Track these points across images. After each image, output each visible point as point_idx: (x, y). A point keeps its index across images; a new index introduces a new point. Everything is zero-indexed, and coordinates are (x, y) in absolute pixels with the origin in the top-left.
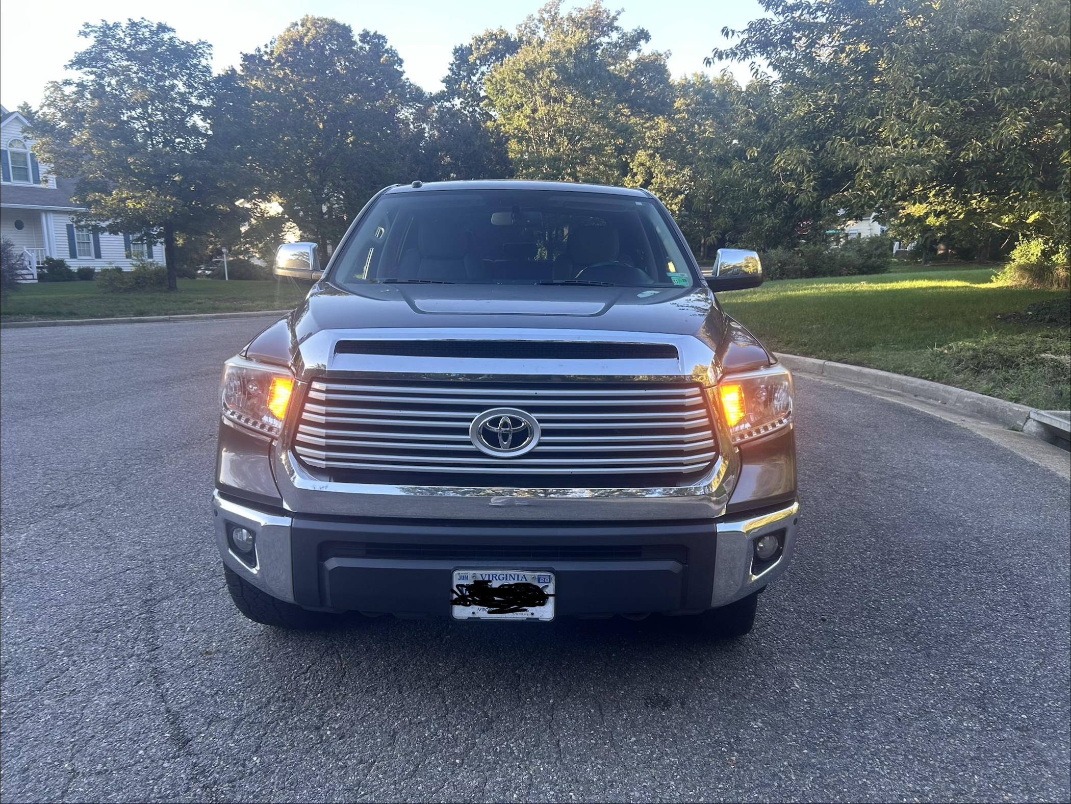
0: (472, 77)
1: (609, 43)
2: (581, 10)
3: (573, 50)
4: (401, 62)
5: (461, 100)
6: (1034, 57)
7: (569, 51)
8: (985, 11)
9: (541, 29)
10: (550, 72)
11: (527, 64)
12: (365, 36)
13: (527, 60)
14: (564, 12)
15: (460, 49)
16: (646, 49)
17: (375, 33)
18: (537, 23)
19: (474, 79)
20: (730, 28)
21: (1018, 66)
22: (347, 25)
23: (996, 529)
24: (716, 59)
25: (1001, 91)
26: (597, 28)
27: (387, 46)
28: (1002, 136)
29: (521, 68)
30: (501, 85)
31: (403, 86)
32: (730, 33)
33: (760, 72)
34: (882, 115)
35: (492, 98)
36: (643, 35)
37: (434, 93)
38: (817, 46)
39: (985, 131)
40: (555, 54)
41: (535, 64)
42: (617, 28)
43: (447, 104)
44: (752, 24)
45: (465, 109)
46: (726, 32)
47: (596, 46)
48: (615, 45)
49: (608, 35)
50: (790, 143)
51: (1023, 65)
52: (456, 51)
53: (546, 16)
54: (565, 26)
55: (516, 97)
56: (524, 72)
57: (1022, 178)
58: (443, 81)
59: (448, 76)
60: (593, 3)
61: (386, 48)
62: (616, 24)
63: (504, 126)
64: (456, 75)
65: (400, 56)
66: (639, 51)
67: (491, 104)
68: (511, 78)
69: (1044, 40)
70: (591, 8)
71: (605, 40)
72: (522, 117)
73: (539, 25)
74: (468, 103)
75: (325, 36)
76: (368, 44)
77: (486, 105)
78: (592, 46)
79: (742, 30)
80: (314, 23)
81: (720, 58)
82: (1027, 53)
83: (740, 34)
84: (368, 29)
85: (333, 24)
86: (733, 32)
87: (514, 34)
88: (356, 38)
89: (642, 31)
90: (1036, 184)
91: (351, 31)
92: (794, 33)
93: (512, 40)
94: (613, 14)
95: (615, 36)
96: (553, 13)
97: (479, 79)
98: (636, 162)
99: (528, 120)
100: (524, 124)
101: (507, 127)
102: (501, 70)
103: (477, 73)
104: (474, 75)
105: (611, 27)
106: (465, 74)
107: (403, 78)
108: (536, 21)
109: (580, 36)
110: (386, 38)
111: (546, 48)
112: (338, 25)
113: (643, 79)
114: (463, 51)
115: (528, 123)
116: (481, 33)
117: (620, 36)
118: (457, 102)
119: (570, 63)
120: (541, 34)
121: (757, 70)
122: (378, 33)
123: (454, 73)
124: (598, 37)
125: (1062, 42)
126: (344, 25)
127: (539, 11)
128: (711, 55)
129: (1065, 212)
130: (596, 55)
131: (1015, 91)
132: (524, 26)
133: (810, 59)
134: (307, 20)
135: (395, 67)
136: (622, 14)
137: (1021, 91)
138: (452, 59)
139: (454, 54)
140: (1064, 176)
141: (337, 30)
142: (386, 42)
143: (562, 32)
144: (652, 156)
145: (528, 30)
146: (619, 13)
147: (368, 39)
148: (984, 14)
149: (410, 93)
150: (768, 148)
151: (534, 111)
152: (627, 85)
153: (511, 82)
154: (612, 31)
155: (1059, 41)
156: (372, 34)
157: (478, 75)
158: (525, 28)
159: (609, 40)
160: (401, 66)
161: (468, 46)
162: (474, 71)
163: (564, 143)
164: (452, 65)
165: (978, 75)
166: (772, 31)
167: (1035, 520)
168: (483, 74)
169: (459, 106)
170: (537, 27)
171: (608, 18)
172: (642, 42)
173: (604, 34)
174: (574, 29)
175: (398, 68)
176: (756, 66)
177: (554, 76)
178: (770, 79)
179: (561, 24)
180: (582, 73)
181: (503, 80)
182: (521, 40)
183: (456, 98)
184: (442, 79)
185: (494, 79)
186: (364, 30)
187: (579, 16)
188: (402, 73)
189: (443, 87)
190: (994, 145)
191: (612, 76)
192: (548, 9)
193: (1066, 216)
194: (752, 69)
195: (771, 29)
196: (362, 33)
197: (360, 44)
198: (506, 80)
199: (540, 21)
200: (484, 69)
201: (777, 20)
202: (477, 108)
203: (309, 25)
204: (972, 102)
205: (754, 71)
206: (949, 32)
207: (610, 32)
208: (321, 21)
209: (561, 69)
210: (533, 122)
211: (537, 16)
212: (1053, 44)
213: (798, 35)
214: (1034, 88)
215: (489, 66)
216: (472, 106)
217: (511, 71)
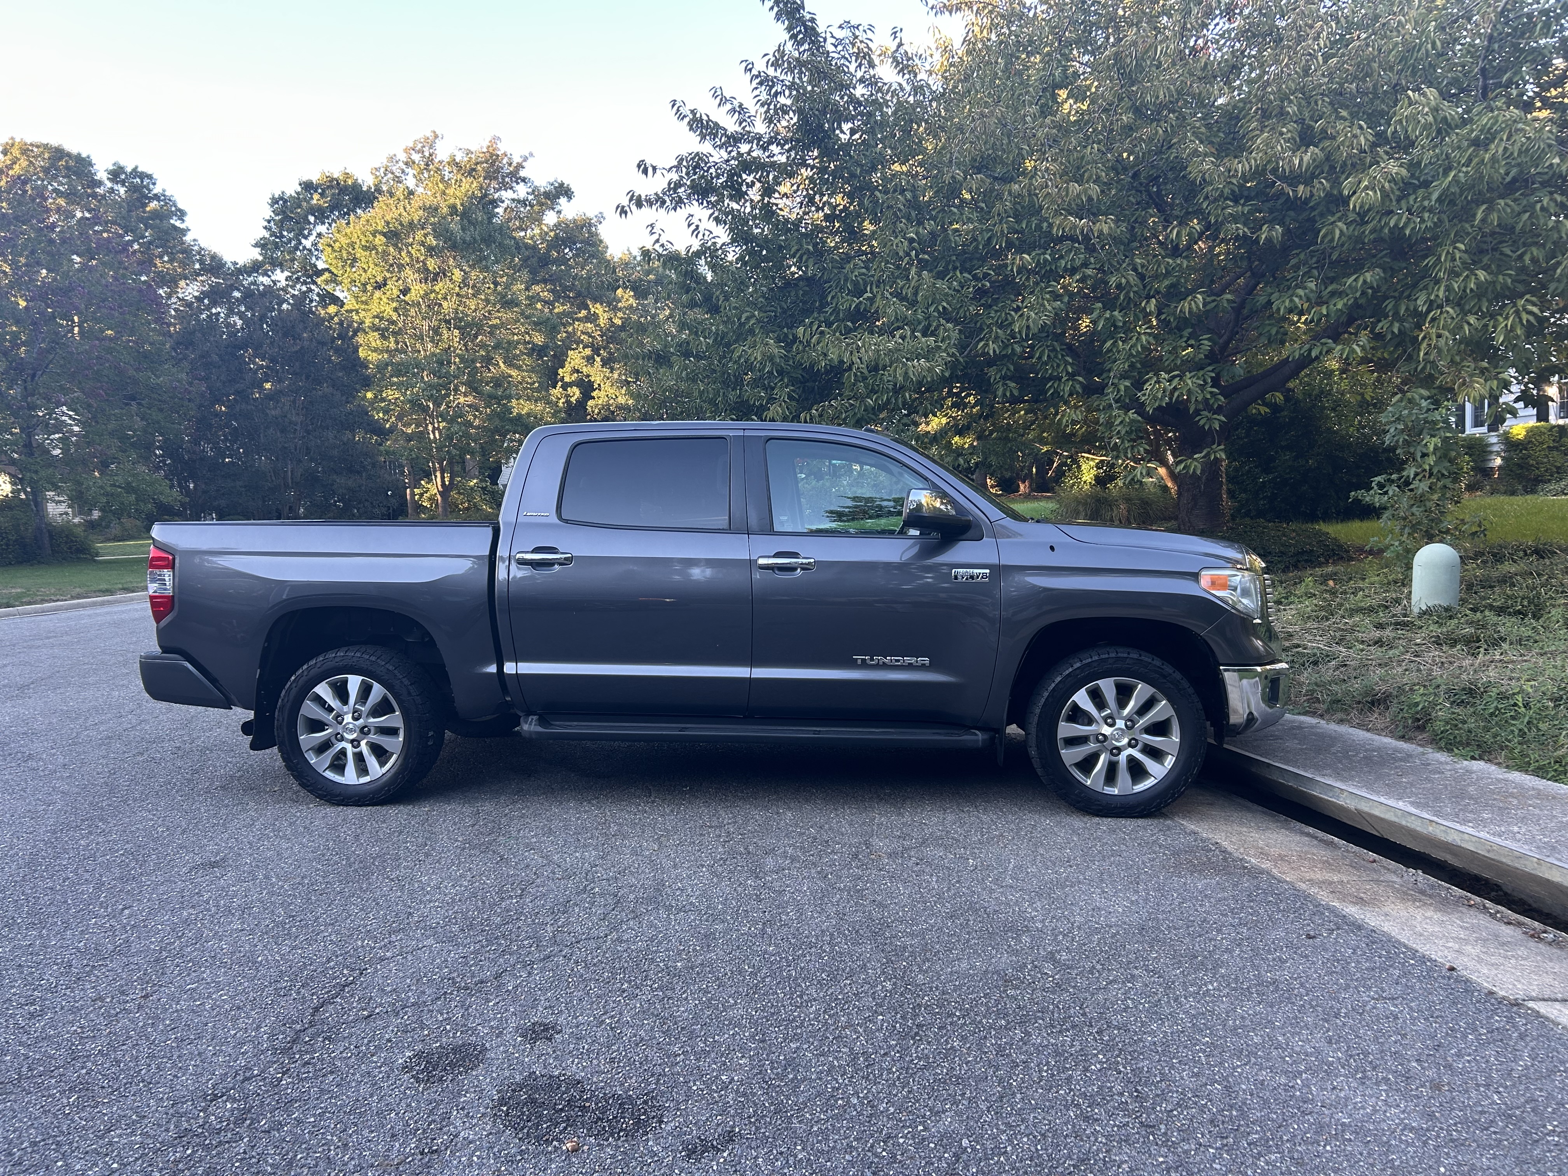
0: (303, 241)
1: (513, 200)
2: (469, 152)
3: (459, 206)
4: (181, 214)
5: (286, 274)
6: (1057, 213)
7: (453, 207)
8: (990, 152)
9: (411, 175)
10: (425, 236)
11: (388, 223)
12: (116, 174)
13: (388, 218)
14: (442, 153)
15: (281, 198)
16: (569, 210)
17: (135, 170)
18: (404, 167)
19: (307, 243)
20: (648, 162)
21: (1039, 227)
22: (84, 155)
23: (1079, 928)
24: (634, 208)
25: (1021, 259)
26: (496, 178)
27: (157, 190)
28: (1028, 320)
29: (379, 228)
30: (349, 253)
31: (187, 251)
32: (650, 170)
33: (701, 229)
34: (871, 292)
35: (336, 272)
36: (563, 191)
37: (241, 263)
38: (777, 195)
39: (1006, 314)
40: (433, 210)
41: (401, 224)
42: (524, 180)
43: (265, 280)
44: (682, 160)
45: (293, 287)
46: (643, 168)
47: (494, 203)
48: (523, 202)
49: (511, 188)
50: (751, 331)
51: (1045, 225)
52: (274, 201)
53: (416, 157)
54: (446, 173)
55: (372, 271)
56: (384, 234)
57: (1060, 379)
58: (256, 245)
59: (264, 238)
60: (487, 143)
61: (155, 191)
62: (522, 173)
63: (357, 313)
64: (277, 237)
65: (180, 206)
66: (559, 212)
67: (335, 280)
68: (363, 243)
69: (1067, 189)
70: (485, 150)
71: (507, 195)
72: (385, 300)
73: (407, 170)
74: (298, 279)
75: (46, 170)
76: (123, 185)
77: (327, 282)
78: (488, 203)
79: (668, 167)
80: (25, 150)
81: (639, 205)
82: (1048, 208)
83: (665, 172)
84: (122, 164)
85: (59, 153)
86: (654, 169)
87: (367, 181)
88: (102, 175)
89: (562, 185)
90: (1078, 386)
91: (91, 164)
92: (744, 176)
93: (365, 189)
94: (516, 160)
95: (522, 191)
96: (427, 154)
97: (315, 244)
98: (568, 367)
99: (394, 305)
100: (388, 310)
101: (362, 314)
102: (348, 231)
103: (310, 234)
104: (306, 238)
105: (515, 176)
106: (291, 235)
107: (188, 238)
108: (401, 164)
109: (470, 186)
110: (154, 176)
111: (416, 202)
112: (69, 155)
113: (567, 251)
114: (285, 201)
115: (396, 310)
116: (315, 177)
117: (530, 190)
118: (280, 277)
119: (455, 225)
120: (411, 182)
121: (697, 226)
122: (139, 170)
123: (273, 234)
124: (497, 190)
125: (1090, 192)
126: (79, 154)
127: (406, 150)
128: (625, 202)
129: (1117, 423)
130: (496, 215)
131: (1039, 261)
132: (382, 170)
133: (768, 213)
134: (13, 145)
135: (172, 221)
136: (530, 159)
137: (1045, 260)
138: (268, 213)
139: (272, 206)
140: (1112, 374)
141: (67, 162)
142: (154, 184)
143: (442, 180)
144: (590, 360)
145: (390, 175)
146: (525, 159)
147: (123, 177)
148: (989, 155)
149: (201, 262)
150: (722, 339)
151: (405, 291)
152: (545, 261)
153: (365, 248)
154: (518, 183)
155: (1085, 191)
156: (129, 170)
157: (312, 238)
158: (385, 175)
159: (515, 196)
160: (183, 221)
161: (294, 194)
162: (306, 232)
163: (452, 337)
164: (269, 221)
165: (990, 238)
166: (712, 170)
167: (1132, 902)
168: (319, 235)
169: (283, 283)
170: (403, 172)
171: (510, 165)
172: (563, 200)
173: (505, 186)
174: (459, 176)
175: (178, 224)
176: (695, 220)
177: (432, 241)
178: (717, 240)
179: (438, 169)
180: (474, 239)
181: (352, 245)
182: (378, 190)
183: (278, 271)
184: (254, 242)
185: (337, 244)
186: (114, 164)
187: (466, 159)
188: (184, 232)
189: (256, 254)
190: (1020, 332)
191: (519, 245)
192: (419, 146)
193: (1119, 428)
194: (689, 226)
195: (710, 167)
196: (111, 168)
197: (109, 184)
198: (356, 246)
199: (406, 164)
200: (321, 228)
201: (718, 156)
202: (313, 287)
203: (16, 152)
204: (986, 275)
205: (693, 227)
206: (947, 178)
207: (514, 184)
208: (38, 147)
209: (440, 231)
210: (402, 308)
211: (403, 157)
212: (1078, 195)
213: (750, 179)
214: (1061, 257)
215: (330, 225)
216: (305, 283)
217: (364, 233)
